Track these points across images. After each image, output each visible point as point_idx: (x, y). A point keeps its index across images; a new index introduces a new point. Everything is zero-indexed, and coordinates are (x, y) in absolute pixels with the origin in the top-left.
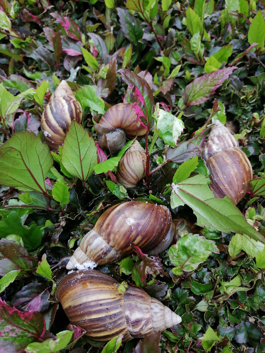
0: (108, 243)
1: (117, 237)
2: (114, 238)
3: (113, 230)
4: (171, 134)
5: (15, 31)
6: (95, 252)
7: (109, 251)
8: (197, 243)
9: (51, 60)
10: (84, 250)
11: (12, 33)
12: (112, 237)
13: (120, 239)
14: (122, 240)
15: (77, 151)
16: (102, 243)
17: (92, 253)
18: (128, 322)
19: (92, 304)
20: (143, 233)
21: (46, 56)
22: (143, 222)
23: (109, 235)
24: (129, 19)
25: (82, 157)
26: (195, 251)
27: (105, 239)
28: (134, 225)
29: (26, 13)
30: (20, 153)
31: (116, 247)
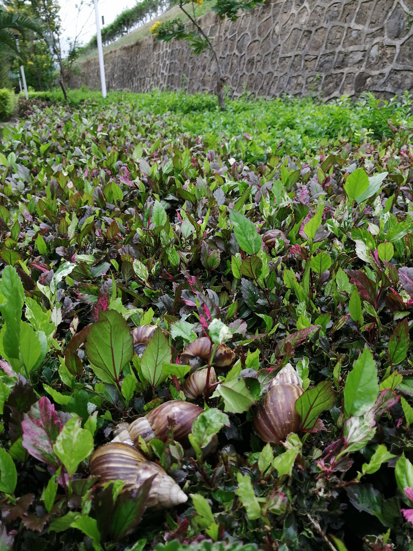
0: (151, 426)
1: (160, 420)
2: (157, 422)
3: (159, 414)
4: (218, 335)
5: (151, 284)
6: (138, 431)
7: (149, 433)
8: (214, 415)
9: (170, 307)
10: (129, 429)
11: (147, 284)
12: (156, 420)
13: (162, 422)
14: (163, 424)
15: (155, 356)
16: (146, 424)
17: (134, 432)
18: (138, 479)
19: (116, 455)
20: (183, 423)
21: (167, 304)
22: (186, 413)
23: (154, 418)
24: (251, 288)
25: (158, 362)
26: (211, 421)
27: (149, 422)
28: (177, 413)
29: (165, 272)
30: (111, 327)
31: (156, 431)
